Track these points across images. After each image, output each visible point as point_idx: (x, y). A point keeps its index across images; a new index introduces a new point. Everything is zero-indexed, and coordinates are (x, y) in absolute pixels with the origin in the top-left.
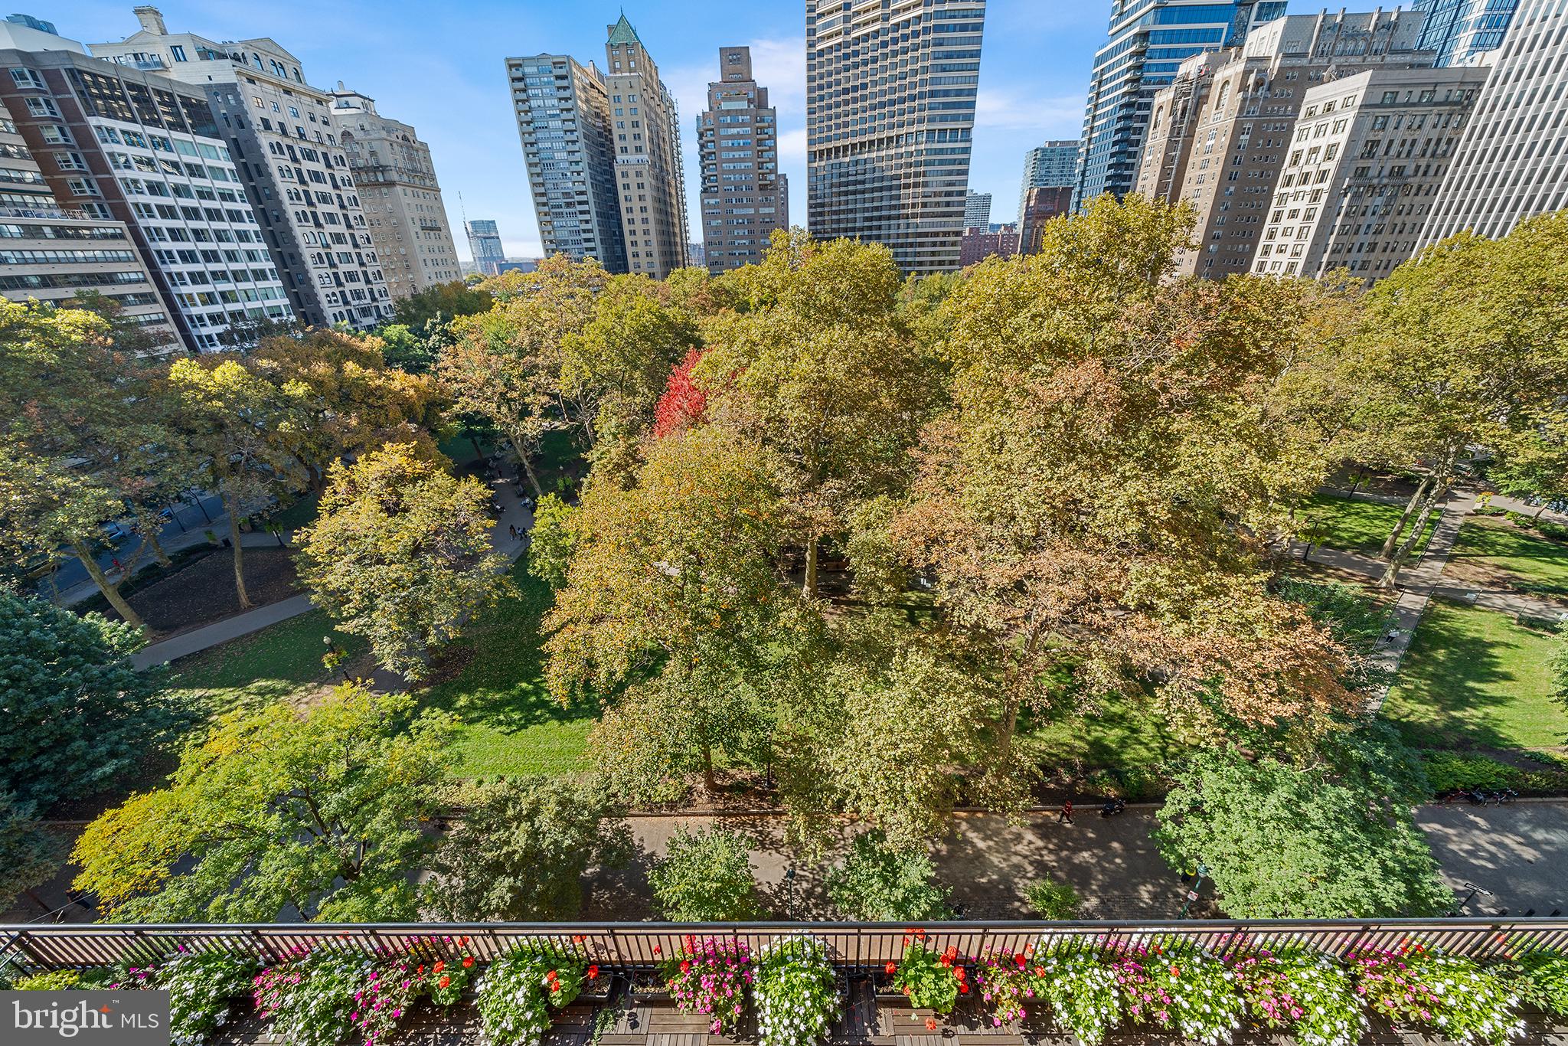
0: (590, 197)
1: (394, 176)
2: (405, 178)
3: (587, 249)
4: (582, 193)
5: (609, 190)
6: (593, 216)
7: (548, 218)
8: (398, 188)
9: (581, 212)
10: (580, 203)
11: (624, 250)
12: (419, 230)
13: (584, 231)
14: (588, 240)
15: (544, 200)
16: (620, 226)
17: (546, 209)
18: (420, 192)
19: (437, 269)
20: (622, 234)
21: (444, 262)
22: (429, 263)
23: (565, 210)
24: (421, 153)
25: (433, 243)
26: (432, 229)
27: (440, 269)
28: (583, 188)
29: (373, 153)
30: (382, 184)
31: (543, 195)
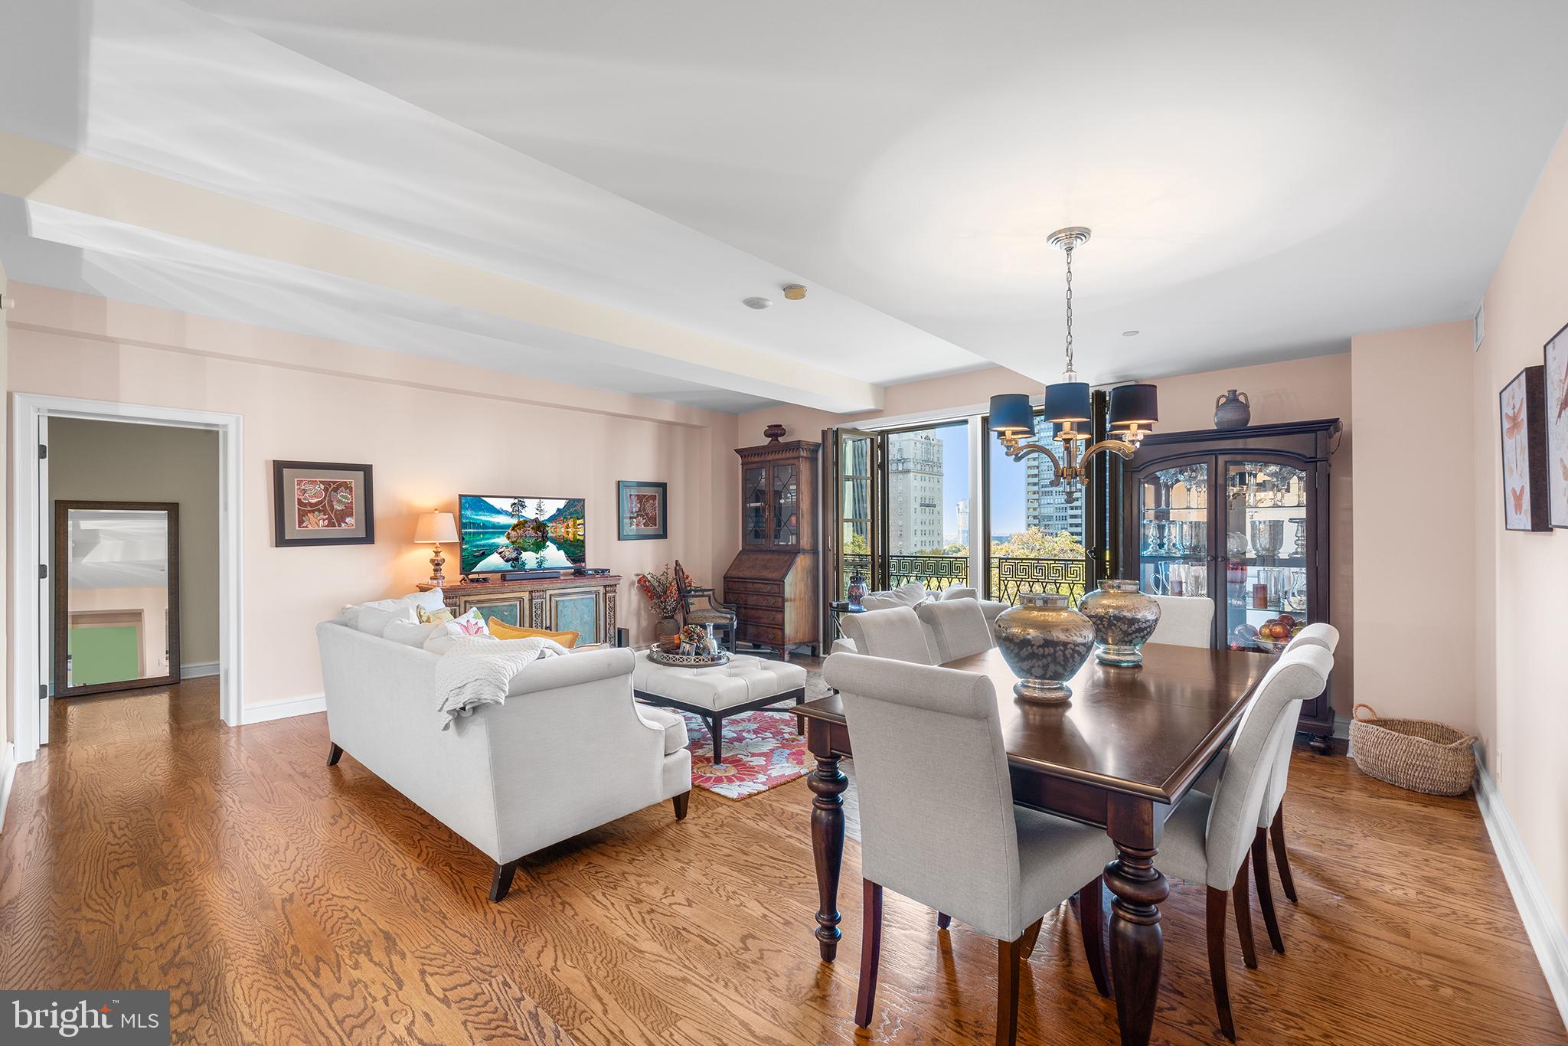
1: (910, 466)
2: (919, 467)
3: (1069, 525)
7: (1036, 496)
8: (911, 475)
12: (917, 506)
15: (1036, 480)
17: (1036, 488)
18: (927, 476)
19: (924, 538)
21: (931, 533)
22: (919, 533)
24: (936, 448)
25: (927, 517)
26: (928, 505)
27: (927, 538)
29: (900, 450)
30: (901, 472)
31: (1036, 476)
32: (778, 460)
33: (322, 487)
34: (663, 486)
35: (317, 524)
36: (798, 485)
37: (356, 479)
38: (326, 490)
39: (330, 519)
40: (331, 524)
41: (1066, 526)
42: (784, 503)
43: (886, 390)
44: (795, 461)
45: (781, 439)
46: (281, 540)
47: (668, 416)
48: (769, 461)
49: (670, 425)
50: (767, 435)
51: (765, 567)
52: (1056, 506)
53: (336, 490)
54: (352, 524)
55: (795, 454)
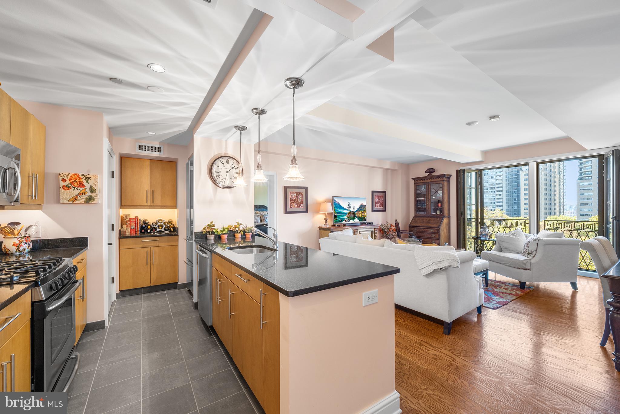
0: (504, 185)
3: (497, 206)
4: (500, 184)
5: (515, 182)
6: (504, 193)
9: (497, 191)
10: (498, 188)
11: (519, 207)
13: (498, 199)
14: (499, 202)
16: (519, 196)
20: (519, 200)
23: (489, 190)
28: (501, 182)
32: (433, 182)
33: (296, 194)
34: (385, 192)
35: (294, 208)
36: (443, 191)
37: (303, 191)
38: (296, 195)
39: (297, 205)
40: (298, 207)
41: (494, 207)
42: (435, 198)
43: (485, 153)
44: (442, 182)
45: (434, 174)
46: (286, 212)
47: (388, 167)
48: (429, 182)
49: (387, 169)
50: (426, 172)
51: (429, 222)
52: (490, 198)
53: (299, 195)
54: (302, 207)
55: (442, 179)
